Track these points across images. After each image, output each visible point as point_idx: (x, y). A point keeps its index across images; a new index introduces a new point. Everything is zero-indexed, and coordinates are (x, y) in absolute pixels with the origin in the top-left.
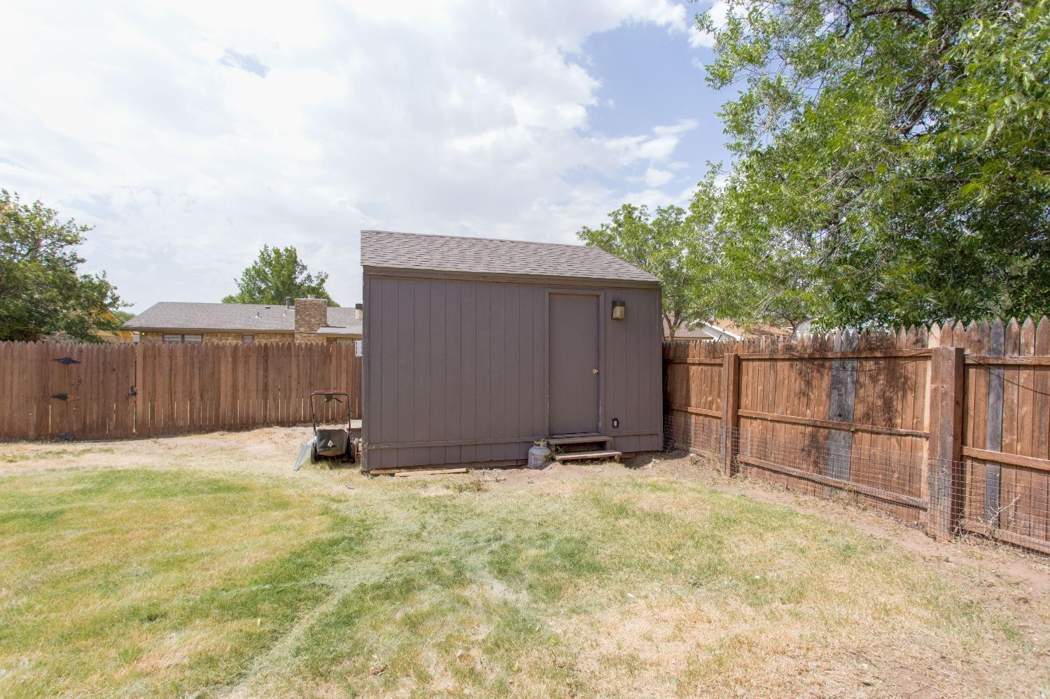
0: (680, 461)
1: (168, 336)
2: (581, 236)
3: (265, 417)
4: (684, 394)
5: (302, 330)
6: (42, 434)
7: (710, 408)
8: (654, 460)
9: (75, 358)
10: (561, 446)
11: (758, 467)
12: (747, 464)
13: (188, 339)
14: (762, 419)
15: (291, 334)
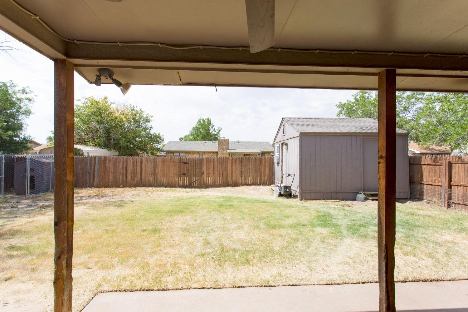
0: (421, 202)
1: (175, 154)
2: (338, 107)
3: (241, 182)
4: (420, 176)
5: (220, 151)
6: (180, 186)
7: (435, 182)
8: (409, 201)
9: (187, 162)
10: (370, 194)
11: (462, 204)
12: (456, 203)
13: (181, 154)
14: (464, 186)
15: (217, 153)
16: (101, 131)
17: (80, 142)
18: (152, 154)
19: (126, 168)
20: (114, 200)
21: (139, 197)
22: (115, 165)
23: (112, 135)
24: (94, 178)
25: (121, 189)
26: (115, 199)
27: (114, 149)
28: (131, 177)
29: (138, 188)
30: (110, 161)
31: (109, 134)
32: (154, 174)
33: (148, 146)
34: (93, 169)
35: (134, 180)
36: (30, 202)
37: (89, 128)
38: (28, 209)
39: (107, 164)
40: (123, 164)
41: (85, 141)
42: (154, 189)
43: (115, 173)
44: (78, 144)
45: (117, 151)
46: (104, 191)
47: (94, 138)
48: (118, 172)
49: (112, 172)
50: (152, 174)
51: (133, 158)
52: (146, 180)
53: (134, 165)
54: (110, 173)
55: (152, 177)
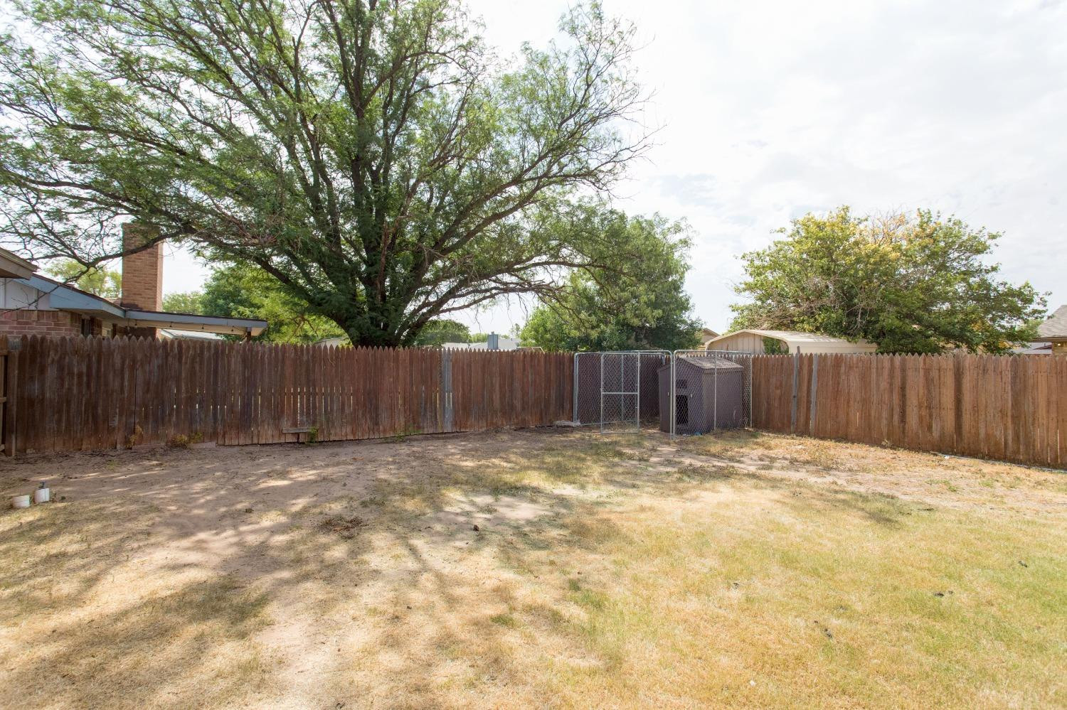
16: (831, 294)
17: (784, 325)
18: (993, 348)
19: (903, 388)
20: (862, 490)
21: (953, 496)
22: (864, 378)
23: (860, 303)
24: (808, 409)
25: (887, 454)
26: (867, 484)
27: (865, 337)
28: (921, 418)
29: (947, 457)
30: (851, 368)
31: (851, 298)
32: (1016, 418)
33: (976, 328)
34: (805, 388)
35: (930, 428)
36: (671, 453)
37: (803, 289)
38: (662, 469)
39: (843, 377)
40: (891, 375)
41: (793, 322)
42: (1018, 471)
43: (865, 402)
44: (780, 330)
45: (872, 342)
46: (832, 452)
47: (813, 313)
48: (875, 399)
49: (858, 399)
50: (1003, 413)
51: (925, 360)
52: (977, 434)
53: (929, 381)
54: (852, 402)
55: (1006, 429)
